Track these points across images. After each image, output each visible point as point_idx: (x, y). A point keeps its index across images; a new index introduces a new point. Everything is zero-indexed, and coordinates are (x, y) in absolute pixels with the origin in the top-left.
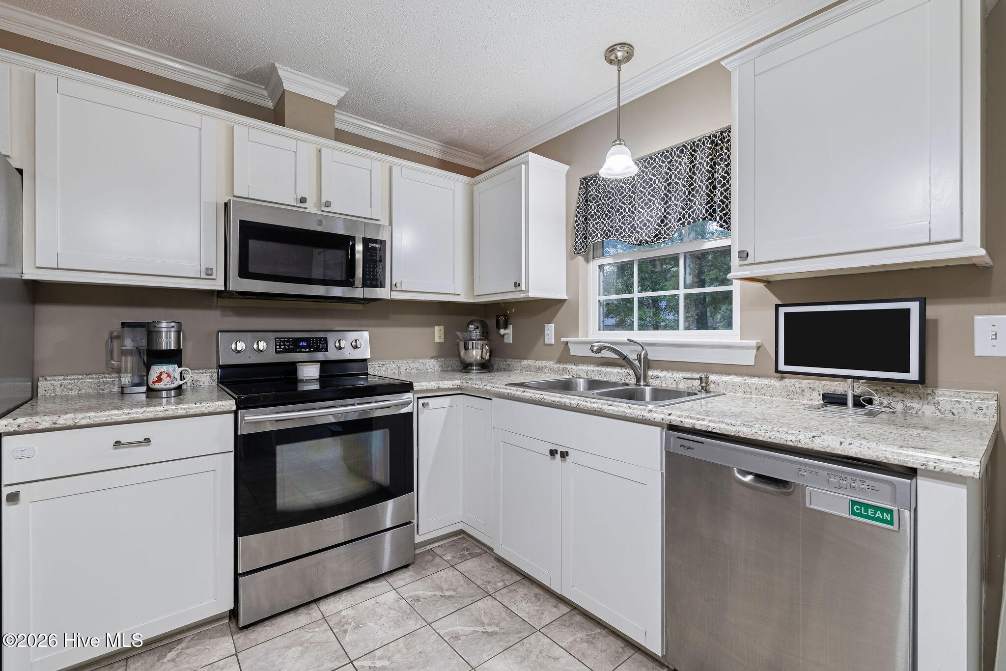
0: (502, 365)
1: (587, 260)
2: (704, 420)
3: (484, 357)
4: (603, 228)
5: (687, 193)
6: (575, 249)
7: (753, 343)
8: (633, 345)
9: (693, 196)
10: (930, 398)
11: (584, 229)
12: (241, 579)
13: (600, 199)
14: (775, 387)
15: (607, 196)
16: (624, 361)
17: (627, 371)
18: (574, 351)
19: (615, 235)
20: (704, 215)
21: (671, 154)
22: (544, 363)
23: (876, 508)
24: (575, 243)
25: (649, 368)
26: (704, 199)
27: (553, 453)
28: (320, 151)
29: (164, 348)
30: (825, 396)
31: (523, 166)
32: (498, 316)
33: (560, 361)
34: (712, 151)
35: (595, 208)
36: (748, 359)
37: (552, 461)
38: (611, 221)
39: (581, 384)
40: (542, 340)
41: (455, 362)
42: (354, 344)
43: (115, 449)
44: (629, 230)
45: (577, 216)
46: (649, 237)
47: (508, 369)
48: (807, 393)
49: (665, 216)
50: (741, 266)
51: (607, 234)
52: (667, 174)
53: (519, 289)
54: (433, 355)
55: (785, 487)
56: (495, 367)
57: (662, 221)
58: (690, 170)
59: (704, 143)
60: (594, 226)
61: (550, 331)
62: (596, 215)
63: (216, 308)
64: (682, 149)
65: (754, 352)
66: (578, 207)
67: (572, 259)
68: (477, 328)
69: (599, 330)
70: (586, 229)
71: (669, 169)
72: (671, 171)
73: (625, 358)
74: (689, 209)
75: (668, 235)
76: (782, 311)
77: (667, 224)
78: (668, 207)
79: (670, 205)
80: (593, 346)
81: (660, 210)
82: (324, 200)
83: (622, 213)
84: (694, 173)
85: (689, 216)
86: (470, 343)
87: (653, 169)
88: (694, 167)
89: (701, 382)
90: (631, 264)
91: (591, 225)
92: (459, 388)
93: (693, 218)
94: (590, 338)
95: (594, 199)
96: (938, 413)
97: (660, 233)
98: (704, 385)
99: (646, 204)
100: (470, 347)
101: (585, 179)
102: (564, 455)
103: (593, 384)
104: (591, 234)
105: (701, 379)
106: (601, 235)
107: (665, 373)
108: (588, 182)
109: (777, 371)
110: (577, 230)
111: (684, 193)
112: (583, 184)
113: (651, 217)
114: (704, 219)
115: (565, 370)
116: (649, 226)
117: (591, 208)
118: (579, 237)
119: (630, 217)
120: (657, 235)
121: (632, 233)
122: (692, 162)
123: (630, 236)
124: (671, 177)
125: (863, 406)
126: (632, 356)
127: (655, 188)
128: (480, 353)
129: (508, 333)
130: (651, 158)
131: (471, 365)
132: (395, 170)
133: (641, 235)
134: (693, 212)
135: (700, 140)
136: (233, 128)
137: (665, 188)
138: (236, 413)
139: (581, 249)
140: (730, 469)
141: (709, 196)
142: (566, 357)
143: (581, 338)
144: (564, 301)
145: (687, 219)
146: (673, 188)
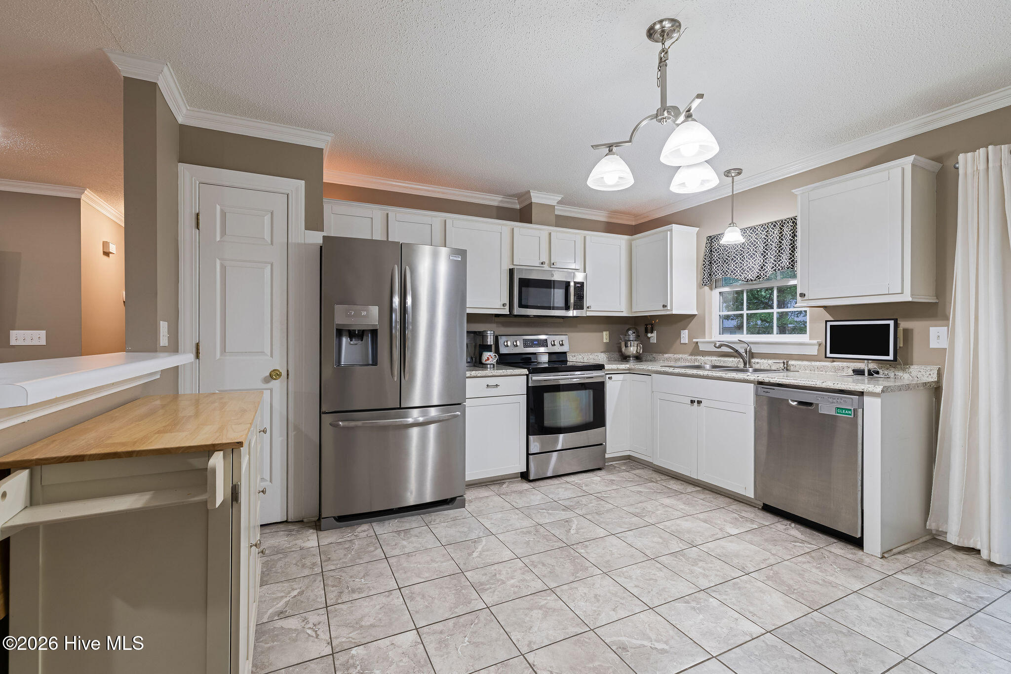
0: (648, 358)
1: (711, 289)
2: (775, 378)
3: (638, 351)
4: (722, 270)
5: (777, 251)
6: (703, 282)
7: (815, 342)
8: (742, 343)
9: (782, 253)
10: (907, 370)
11: (709, 269)
12: (531, 457)
13: (720, 250)
14: (828, 367)
15: (725, 249)
16: (737, 354)
17: (738, 360)
18: (702, 348)
19: (731, 275)
20: (788, 266)
21: (768, 227)
22: (681, 356)
23: (846, 409)
24: (703, 278)
25: (753, 357)
26: (788, 256)
27: (692, 402)
28: (550, 234)
29: (489, 344)
30: (854, 371)
31: (669, 232)
32: (646, 325)
33: (691, 354)
34: (793, 228)
35: (717, 256)
36: (814, 351)
37: (692, 407)
38: (728, 265)
39: (708, 367)
40: (678, 341)
41: (616, 355)
42: (561, 343)
43: (487, 388)
44: (740, 271)
45: (704, 261)
46: (753, 277)
47: (653, 360)
48: (845, 369)
49: (763, 265)
50: (802, 300)
51: (725, 273)
52: (765, 239)
53: (666, 308)
54: (602, 350)
55: (810, 406)
56: (644, 359)
57: (762, 268)
58: (780, 237)
59: (788, 222)
60: (716, 268)
61: (685, 336)
62: (718, 261)
63: (494, 322)
64: (774, 224)
65: (817, 347)
66: (705, 255)
67: (701, 288)
68: (634, 333)
69: (720, 334)
70: (711, 269)
71: (766, 236)
72: (767, 237)
73: (737, 351)
74: (779, 261)
75: (766, 276)
76: (829, 324)
77: (765, 269)
78: (766, 259)
79: (767, 258)
80: (715, 344)
81: (760, 261)
82: (552, 262)
83: (735, 261)
84: (782, 239)
85: (779, 265)
86: (629, 343)
87: (756, 235)
88: (782, 236)
89: (784, 364)
90: (742, 292)
91: (714, 268)
92: (629, 369)
93: (781, 267)
94: (713, 339)
95: (716, 250)
96: (911, 378)
97: (760, 275)
98: (785, 366)
99: (752, 256)
100: (629, 345)
101: (710, 237)
102: (699, 402)
103: (714, 367)
104: (714, 273)
105: (784, 363)
106: (721, 274)
107: (763, 361)
108: (712, 239)
109: (826, 357)
110: (704, 270)
111: (776, 252)
112: (708, 240)
113: (755, 264)
114: (788, 268)
115: (696, 360)
116: (753, 270)
117: (714, 256)
118: (706, 275)
119: (741, 263)
120: (758, 276)
121: (742, 273)
122: (781, 233)
123: (741, 276)
124: (767, 240)
125: (873, 375)
126: (742, 351)
127: (757, 246)
128: (636, 349)
129: (653, 337)
130: (755, 228)
131: (629, 357)
132: (588, 238)
133: (748, 276)
134: (781, 263)
135: (786, 220)
136: (513, 229)
137: (764, 247)
138: (527, 375)
139: (707, 282)
140: (788, 400)
141: (791, 254)
142: (696, 351)
143: (707, 340)
144: (694, 316)
145: (777, 267)
146: (769, 247)
